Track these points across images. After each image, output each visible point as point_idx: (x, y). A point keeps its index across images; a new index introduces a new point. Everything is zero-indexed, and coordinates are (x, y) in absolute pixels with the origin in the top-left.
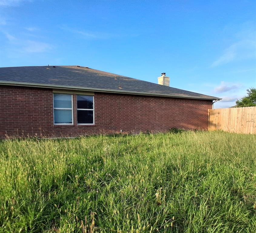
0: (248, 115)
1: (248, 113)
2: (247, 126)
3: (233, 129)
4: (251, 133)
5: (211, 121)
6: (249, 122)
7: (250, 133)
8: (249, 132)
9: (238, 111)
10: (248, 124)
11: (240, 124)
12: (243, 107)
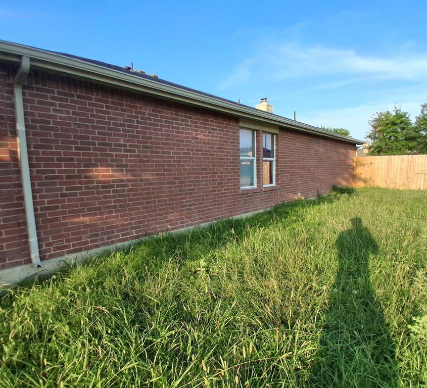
0: (417, 166)
1: (417, 163)
2: (415, 180)
3: (395, 184)
4: (422, 189)
5: (358, 173)
6: (418, 174)
7: (420, 189)
8: (418, 187)
9: (402, 160)
10: (417, 176)
11: (406, 177)
12: (410, 156)
